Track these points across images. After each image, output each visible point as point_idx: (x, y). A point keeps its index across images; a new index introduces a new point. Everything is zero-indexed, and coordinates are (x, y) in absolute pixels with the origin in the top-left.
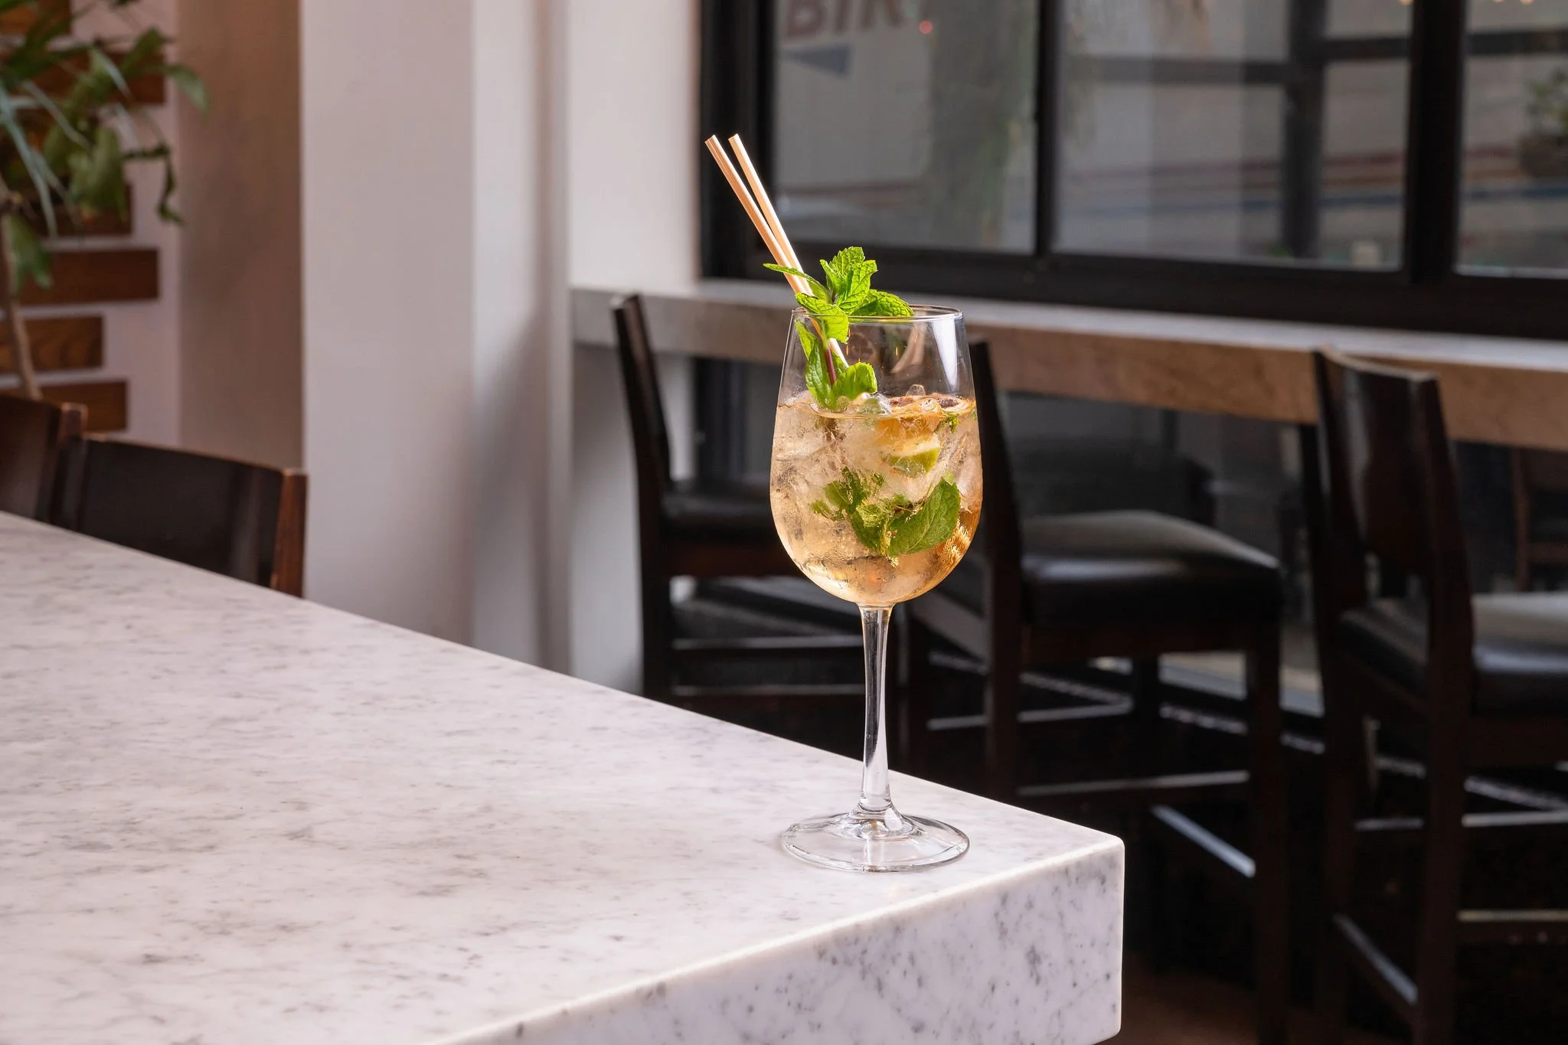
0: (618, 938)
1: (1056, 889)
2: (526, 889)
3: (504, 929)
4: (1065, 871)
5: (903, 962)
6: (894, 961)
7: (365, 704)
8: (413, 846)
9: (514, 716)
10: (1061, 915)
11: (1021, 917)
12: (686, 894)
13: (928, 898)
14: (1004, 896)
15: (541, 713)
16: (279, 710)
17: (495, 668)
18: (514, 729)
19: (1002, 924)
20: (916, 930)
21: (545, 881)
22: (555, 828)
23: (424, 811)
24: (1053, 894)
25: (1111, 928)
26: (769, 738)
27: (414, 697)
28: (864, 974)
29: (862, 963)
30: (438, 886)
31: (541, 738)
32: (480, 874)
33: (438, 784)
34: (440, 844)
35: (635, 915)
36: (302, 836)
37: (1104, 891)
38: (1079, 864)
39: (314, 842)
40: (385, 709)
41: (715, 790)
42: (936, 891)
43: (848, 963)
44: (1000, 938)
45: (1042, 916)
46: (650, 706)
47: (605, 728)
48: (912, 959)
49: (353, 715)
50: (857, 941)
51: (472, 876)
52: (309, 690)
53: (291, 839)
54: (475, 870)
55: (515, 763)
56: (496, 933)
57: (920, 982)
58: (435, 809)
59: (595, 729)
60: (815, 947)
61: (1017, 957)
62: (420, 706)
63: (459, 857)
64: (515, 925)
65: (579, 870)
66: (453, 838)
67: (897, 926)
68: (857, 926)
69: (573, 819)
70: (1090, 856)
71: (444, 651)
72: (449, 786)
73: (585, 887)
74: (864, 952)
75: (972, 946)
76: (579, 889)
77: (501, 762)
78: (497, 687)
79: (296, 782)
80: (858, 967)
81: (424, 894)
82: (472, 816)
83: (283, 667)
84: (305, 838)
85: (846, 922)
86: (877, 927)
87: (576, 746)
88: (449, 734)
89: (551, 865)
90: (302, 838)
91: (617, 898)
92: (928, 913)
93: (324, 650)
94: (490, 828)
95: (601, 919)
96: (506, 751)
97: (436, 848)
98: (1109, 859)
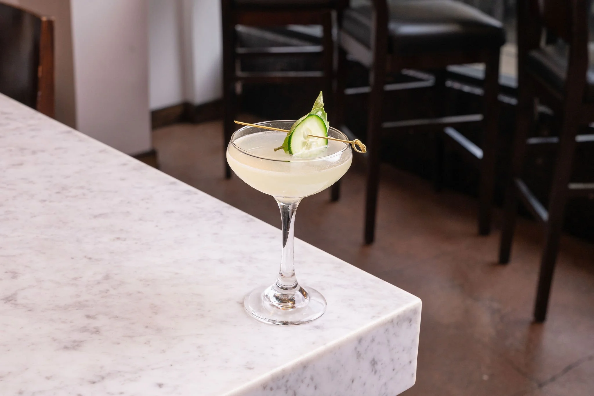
0: (160, 385)
1: (387, 330)
2: (119, 344)
3: (103, 378)
4: (392, 321)
5: (307, 381)
6: (302, 381)
7: (57, 193)
8: (66, 308)
9: (129, 203)
10: (388, 341)
11: (368, 346)
12: (199, 347)
13: (320, 349)
14: (360, 340)
15: (143, 200)
16: (14, 197)
17: (125, 164)
18: (128, 212)
19: (358, 352)
20: (314, 365)
21: (129, 337)
22: (139, 292)
23: (75, 279)
24: (385, 333)
25: (413, 341)
26: (252, 219)
27: (82, 188)
28: (286, 391)
29: (286, 386)
30: (75, 341)
31: (140, 220)
32: (97, 331)
33: (85, 257)
34: (80, 306)
35: (171, 365)
36: (11, 300)
37: (411, 325)
38: (399, 316)
39: (17, 305)
40: (67, 197)
41: (221, 261)
42: (325, 344)
43: (278, 388)
44: (357, 358)
45: (379, 343)
46: (196, 194)
47: (172, 212)
48: (312, 379)
49: (50, 202)
50: (283, 377)
51: (92, 333)
52: (32, 182)
53: (5, 303)
54: (95, 328)
55: (125, 240)
56: (99, 381)
57: (316, 388)
58: (80, 277)
59: (168, 212)
60: (261, 385)
61: (366, 365)
62: (84, 195)
63: (88, 317)
64: (109, 374)
65: (147, 327)
66: (87, 301)
67: (304, 366)
68: (284, 371)
69: (148, 285)
70: (404, 311)
71: (101, 151)
72: (90, 258)
73: (147, 343)
74: (287, 381)
75: (343, 366)
76: (145, 343)
77: (118, 238)
78: (123, 179)
79: (14, 256)
80: (284, 388)
81: (66, 348)
82: (99, 283)
83: (21, 164)
84: (13, 302)
85: (277, 370)
86: (294, 369)
87: (157, 226)
88: (95, 217)
89: (133, 323)
90: (11, 302)
91: (164, 351)
92: (320, 356)
93: (43, 151)
94: (106, 293)
95: (153, 369)
96: (122, 230)
97: (77, 309)
98: (414, 311)
